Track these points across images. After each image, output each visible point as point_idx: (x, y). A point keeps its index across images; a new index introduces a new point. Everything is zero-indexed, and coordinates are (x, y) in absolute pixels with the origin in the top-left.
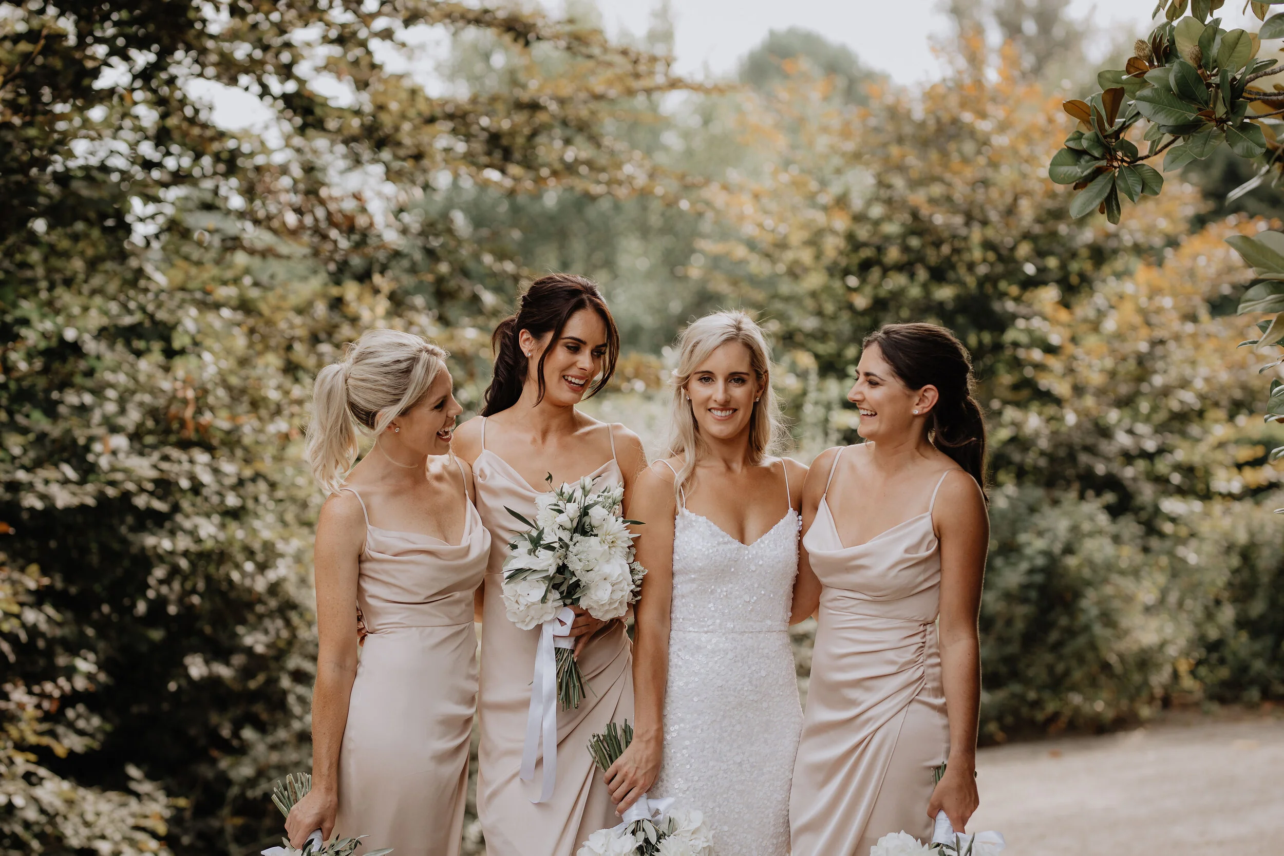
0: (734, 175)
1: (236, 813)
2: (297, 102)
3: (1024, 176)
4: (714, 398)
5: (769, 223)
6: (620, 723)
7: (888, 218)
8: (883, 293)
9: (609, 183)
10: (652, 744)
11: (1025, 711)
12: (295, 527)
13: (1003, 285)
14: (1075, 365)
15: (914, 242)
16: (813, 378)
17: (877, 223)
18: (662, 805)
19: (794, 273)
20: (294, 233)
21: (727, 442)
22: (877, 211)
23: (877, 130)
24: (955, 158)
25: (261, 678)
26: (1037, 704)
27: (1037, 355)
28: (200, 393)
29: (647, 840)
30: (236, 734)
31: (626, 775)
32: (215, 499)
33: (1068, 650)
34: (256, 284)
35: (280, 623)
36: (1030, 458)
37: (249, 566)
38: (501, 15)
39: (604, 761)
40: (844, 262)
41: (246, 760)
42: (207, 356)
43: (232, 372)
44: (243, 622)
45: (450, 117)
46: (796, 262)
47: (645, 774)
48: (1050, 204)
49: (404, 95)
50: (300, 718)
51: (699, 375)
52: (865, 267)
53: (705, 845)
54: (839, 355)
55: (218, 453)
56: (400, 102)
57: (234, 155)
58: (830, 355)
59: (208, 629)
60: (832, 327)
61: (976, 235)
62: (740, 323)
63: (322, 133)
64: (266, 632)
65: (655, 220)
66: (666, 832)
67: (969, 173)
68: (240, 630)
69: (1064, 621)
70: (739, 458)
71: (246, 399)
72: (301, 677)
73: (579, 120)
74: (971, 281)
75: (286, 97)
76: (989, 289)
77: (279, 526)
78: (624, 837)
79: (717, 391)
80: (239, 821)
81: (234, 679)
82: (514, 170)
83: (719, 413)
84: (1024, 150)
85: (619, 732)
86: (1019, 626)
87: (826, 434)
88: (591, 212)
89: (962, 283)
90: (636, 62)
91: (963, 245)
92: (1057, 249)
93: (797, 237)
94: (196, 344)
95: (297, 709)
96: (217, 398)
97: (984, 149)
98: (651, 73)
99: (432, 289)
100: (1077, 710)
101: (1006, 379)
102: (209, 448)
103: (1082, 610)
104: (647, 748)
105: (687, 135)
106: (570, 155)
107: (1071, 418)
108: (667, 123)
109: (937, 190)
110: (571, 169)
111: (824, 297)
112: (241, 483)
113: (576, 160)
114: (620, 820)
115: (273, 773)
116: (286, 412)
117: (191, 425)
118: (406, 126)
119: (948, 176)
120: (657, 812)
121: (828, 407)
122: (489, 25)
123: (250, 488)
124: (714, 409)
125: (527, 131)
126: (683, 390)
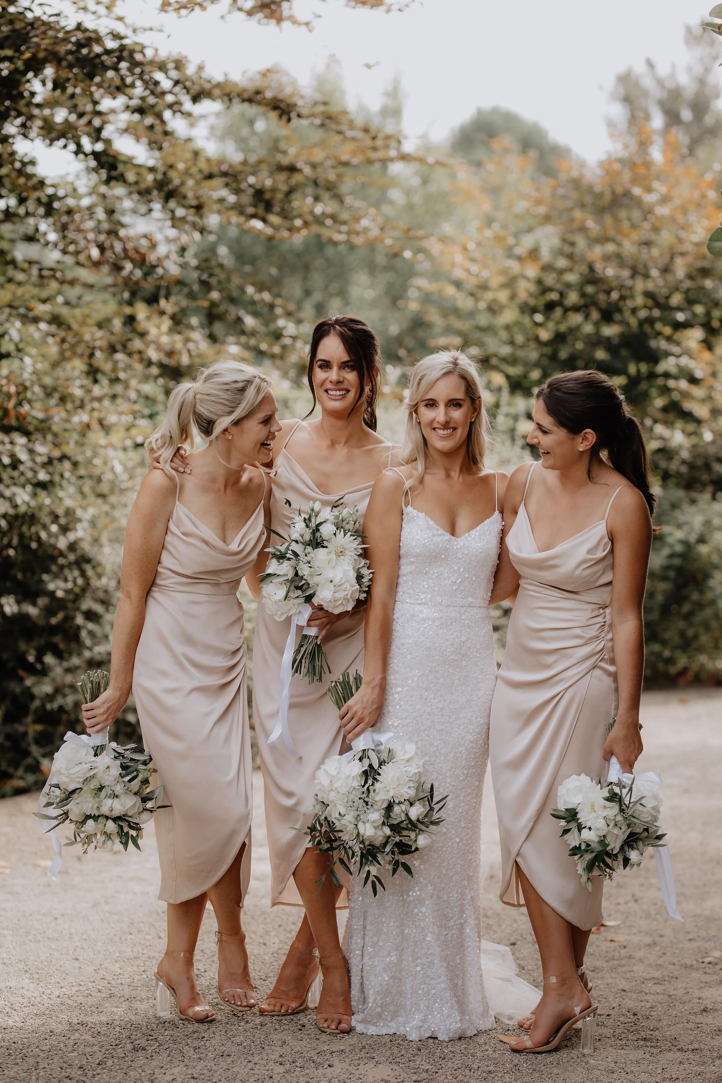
0: (447, 228)
1: (36, 721)
2: (104, 159)
3: (680, 240)
4: (437, 419)
5: (474, 268)
6: (352, 673)
7: (570, 270)
8: (563, 328)
9: (348, 233)
10: (377, 689)
11: (661, 666)
12: (92, 498)
13: (659, 326)
14: (713, 394)
15: (590, 289)
16: (505, 394)
17: (561, 272)
18: (384, 738)
19: (493, 309)
20: (97, 264)
21: (448, 454)
22: (562, 263)
23: (564, 197)
24: (626, 225)
25: (60, 615)
26: (671, 661)
27: (683, 384)
28: (20, 389)
29: (371, 766)
30: (39, 659)
31: (355, 713)
32: (30, 474)
33: (697, 619)
34: (67, 303)
35: (76, 573)
36: (674, 466)
37: (54, 528)
38: (269, 95)
39: (339, 702)
40: (532, 302)
41: (46, 680)
42: (28, 360)
43: (46, 373)
44: (48, 571)
45: (225, 174)
46: (495, 301)
47: (370, 713)
48: (700, 264)
49: (188, 156)
50: (90, 649)
51: (425, 402)
52: (550, 307)
53: (416, 771)
54: (525, 376)
55: (33, 437)
56: (185, 162)
57: (52, 198)
58: (519, 376)
59: (20, 576)
60: (520, 354)
61: (640, 285)
62: (456, 359)
63: (123, 184)
64: (66, 580)
65: (380, 259)
66: (386, 759)
67: (635, 236)
68: (45, 577)
69: (695, 596)
70: (457, 468)
71: (56, 396)
72: (91, 616)
73: (327, 181)
74: (633, 322)
75: (96, 155)
76: (647, 328)
77: (79, 496)
78: (352, 763)
79: (439, 414)
80: (39, 728)
81: (39, 616)
82: (274, 219)
83: (441, 432)
84: (680, 219)
85: (352, 679)
86: (660, 598)
87: (513, 439)
88: (330, 251)
89: (628, 324)
90: (374, 138)
91: (628, 293)
92: (705, 300)
93: (496, 281)
94: (19, 350)
95: (88, 642)
96: (33, 393)
97: (649, 216)
98: (387, 147)
99: (204, 312)
100: (702, 666)
101: (659, 402)
102: (27, 434)
103: (711, 588)
104: (372, 693)
105: (408, 192)
106: (319, 209)
107: (708, 436)
108: (394, 182)
109: (610, 248)
110: (319, 220)
111: (516, 329)
112: (50, 462)
113: (323, 213)
114: (350, 748)
115: (67, 691)
116: (88, 407)
117: (13, 413)
118: (190, 183)
119: (619, 238)
120: (379, 744)
121: (516, 418)
122: (259, 103)
123: (58, 467)
124: (438, 428)
125: (284, 188)
126: (414, 415)
